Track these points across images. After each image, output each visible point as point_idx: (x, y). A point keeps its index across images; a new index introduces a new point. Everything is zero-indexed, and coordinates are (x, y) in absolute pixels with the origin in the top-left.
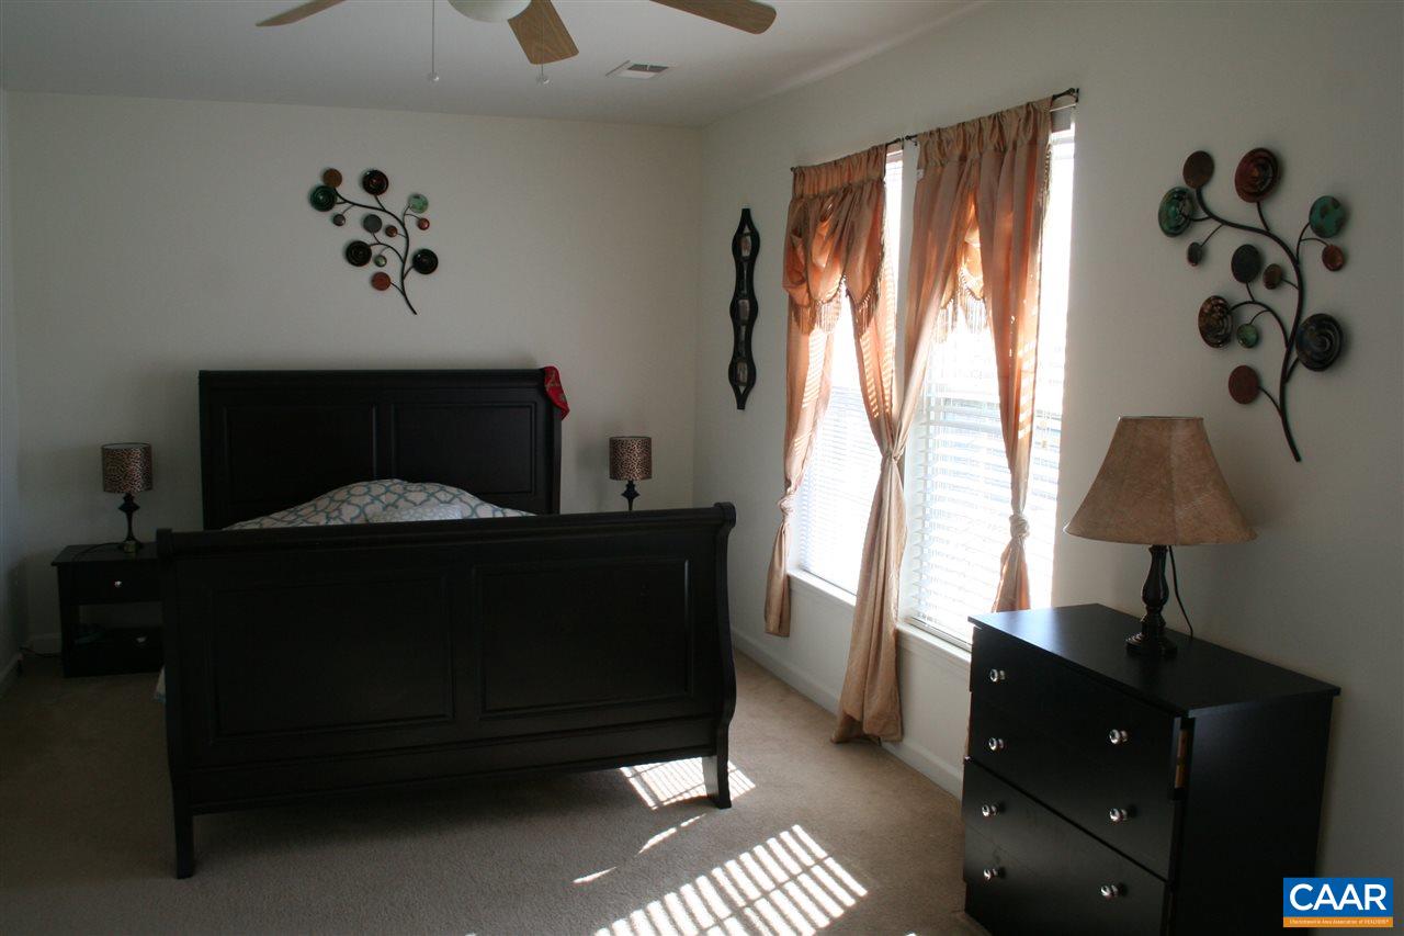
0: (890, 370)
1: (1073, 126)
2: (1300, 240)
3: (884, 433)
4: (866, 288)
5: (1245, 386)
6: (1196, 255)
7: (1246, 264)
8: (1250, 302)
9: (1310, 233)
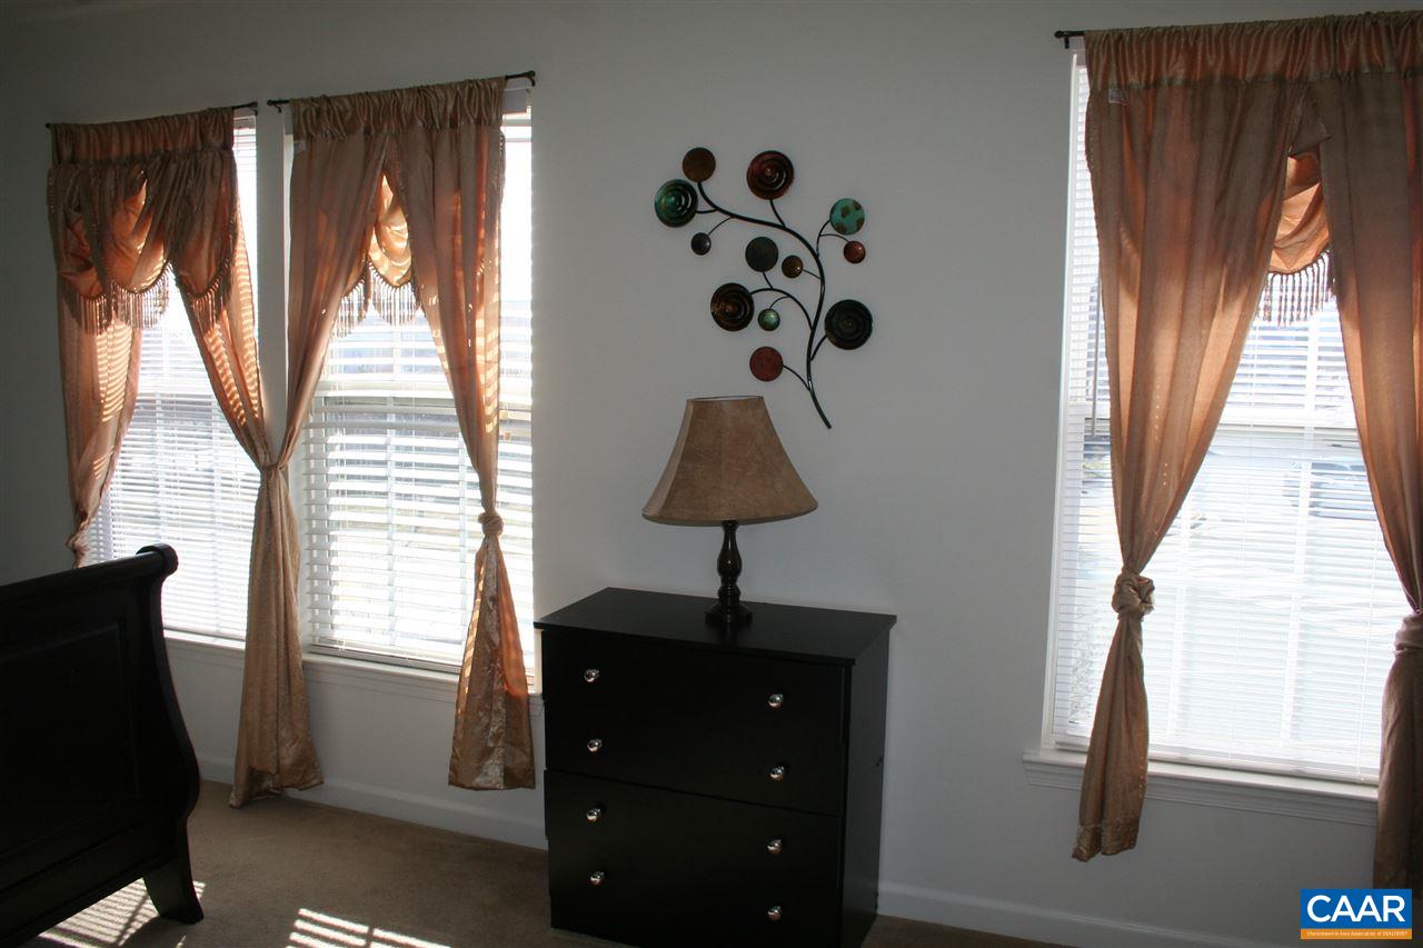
0: (254, 369)
1: (529, 110)
2: (820, 235)
3: (257, 444)
4: (212, 275)
5: (767, 364)
6: (700, 245)
7: (760, 256)
8: (768, 289)
9: (829, 229)
